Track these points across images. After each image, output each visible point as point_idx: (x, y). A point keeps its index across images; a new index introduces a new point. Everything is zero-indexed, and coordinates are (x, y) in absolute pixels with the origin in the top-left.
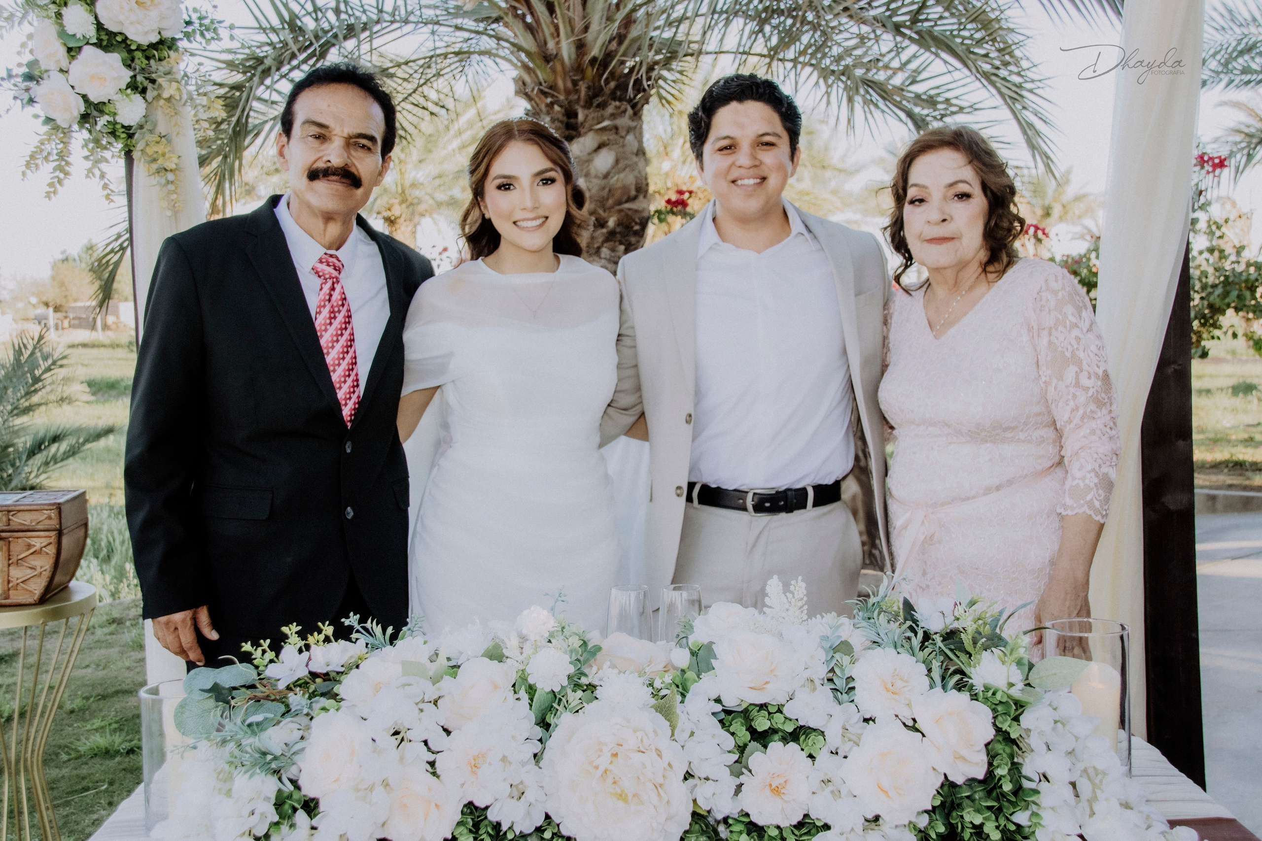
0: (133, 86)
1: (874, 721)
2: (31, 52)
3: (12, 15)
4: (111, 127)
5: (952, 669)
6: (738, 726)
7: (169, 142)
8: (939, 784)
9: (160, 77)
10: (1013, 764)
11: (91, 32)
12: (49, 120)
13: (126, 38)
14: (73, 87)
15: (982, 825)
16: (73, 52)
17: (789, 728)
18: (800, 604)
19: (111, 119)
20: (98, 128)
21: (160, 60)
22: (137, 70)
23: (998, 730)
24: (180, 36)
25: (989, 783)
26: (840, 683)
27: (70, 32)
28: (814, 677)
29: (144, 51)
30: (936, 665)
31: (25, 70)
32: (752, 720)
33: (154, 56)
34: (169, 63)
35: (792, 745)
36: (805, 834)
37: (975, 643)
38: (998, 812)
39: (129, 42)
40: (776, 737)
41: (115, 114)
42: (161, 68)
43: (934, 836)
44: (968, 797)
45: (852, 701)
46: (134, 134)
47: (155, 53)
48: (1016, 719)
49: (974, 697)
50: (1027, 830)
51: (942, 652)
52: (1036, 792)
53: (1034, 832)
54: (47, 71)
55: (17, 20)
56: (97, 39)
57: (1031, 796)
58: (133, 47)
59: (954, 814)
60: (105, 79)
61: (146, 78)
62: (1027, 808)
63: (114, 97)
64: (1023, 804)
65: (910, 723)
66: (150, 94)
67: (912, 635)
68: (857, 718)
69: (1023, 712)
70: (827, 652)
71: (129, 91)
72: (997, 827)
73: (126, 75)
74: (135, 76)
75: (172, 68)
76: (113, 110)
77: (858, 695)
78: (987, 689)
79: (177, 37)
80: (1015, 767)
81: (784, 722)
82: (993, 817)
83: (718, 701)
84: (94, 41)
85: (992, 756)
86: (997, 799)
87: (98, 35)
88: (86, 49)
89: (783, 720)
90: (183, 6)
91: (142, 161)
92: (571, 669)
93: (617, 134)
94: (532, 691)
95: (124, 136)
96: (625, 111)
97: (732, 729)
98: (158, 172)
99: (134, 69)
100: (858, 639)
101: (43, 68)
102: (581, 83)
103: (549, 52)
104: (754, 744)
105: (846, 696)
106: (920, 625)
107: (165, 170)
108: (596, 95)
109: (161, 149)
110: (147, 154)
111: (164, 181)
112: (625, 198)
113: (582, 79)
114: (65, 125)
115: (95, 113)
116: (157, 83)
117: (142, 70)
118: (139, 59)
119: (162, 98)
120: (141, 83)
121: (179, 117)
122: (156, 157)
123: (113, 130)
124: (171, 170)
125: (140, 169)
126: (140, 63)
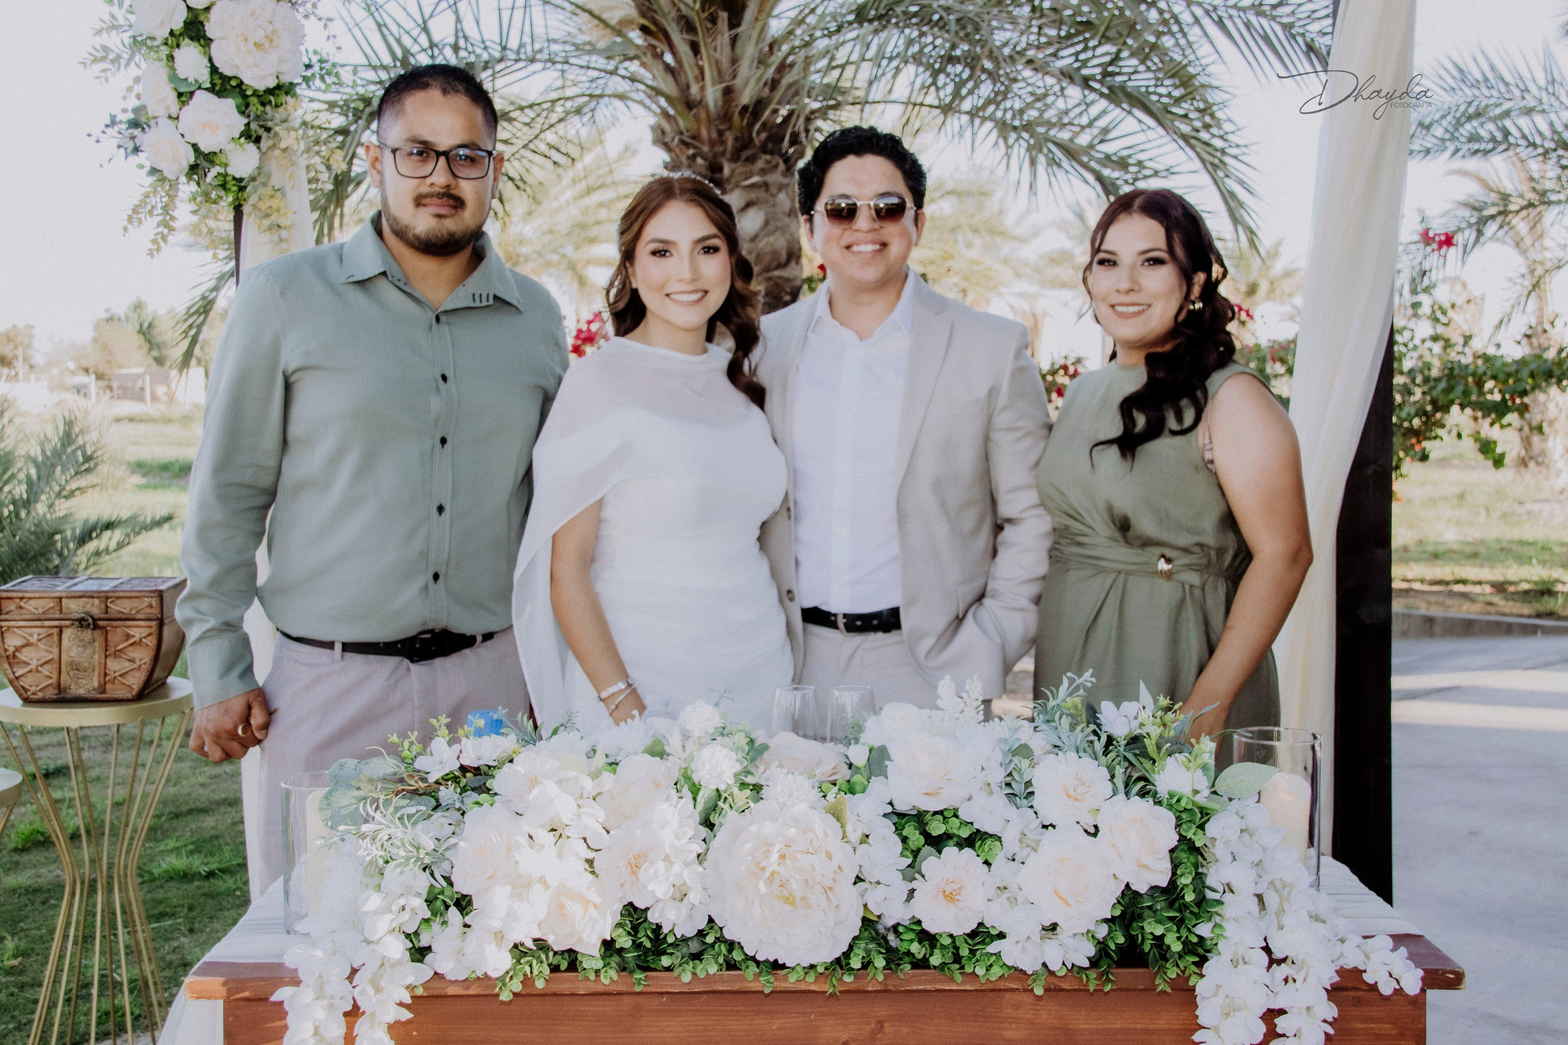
0: (247, 134)
1: (1054, 827)
2: (138, 97)
3: (119, 57)
4: (221, 178)
5: (1136, 775)
6: (911, 832)
7: (284, 196)
8: (1119, 893)
9: (276, 125)
10: (1197, 874)
11: (204, 76)
12: (154, 171)
13: (242, 83)
14: (182, 135)
15: (1163, 936)
16: (184, 97)
17: (965, 833)
18: (975, 704)
19: (222, 170)
20: (209, 179)
21: (277, 106)
22: (252, 118)
23: (1182, 839)
24: (299, 80)
25: (1171, 892)
26: (1018, 788)
27: (182, 76)
28: (991, 781)
29: (259, 96)
30: (1119, 771)
31: (131, 116)
32: (926, 823)
33: (270, 102)
34: (286, 109)
35: (968, 851)
36: (979, 943)
37: (1159, 747)
38: (1180, 923)
39: (244, 87)
40: (951, 842)
41: (226, 165)
42: (277, 115)
43: (1113, 947)
44: (1149, 907)
45: (1031, 807)
46: (245, 187)
47: (272, 98)
48: (1202, 827)
49: (1159, 803)
50: (1209, 943)
51: (1126, 759)
52: (1219, 902)
53: (1216, 944)
54: (155, 118)
55: (123, 62)
56: (211, 83)
57: (1214, 907)
58: (249, 93)
59: (1134, 925)
60: (218, 128)
61: (261, 126)
62: (1210, 919)
63: (228, 147)
64: (1206, 915)
65: (1092, 830)
66: (264, 144)
67: (1096, 738)
68: (1036, 823)
69: (1208, 820)
70: (1005, 755)
71: (243, 140)
72: (1179, 938)
73: (240, 122)
74: (248, 124)
75: (289, 116)
76: (224, 161)
77: (1036, 801)
78: (1171, 796)
79: (295, 81)
80: (1199, 877)
81: (960, 827)
82: (1175, 928)
83: (891, 803)
84: (208, 85)
85: (1175, 866)
86: (1180, 910)
87: (212, 79)
88: (198, 93)
89: (958, 824)
90: (303, 48)
91: (253, 215)
92: (738, 768)
93: (767, 191)
94: (695, 790)
95: (235, 188)
96: (776, 166)
97: (905, 833)
98: (270, 228)
99: (249, 116)
100: (1038, 742)
101: (151, 115)
102: (728, 133)
103: (692, 98)
104: (928, 849)
105: (1025, 802)
106: (1104, 728)
107: (279, 226)
108: (744, 147)
109: (275, 203)
110: (259, 210)
111: (276, 238)
112: (775, 264)
113: (730, 128)
114: (172, 177)
115: (205, 164)
116: (273, 132)
117: (257, 118)
118: (254, 105)
119: (279, 148)
120: (255, 131)
121: (295, 169)
122: (269, 212)
123: (224, 183)
124: (286, 227)
125: (250, 225)
126: (255, 110)
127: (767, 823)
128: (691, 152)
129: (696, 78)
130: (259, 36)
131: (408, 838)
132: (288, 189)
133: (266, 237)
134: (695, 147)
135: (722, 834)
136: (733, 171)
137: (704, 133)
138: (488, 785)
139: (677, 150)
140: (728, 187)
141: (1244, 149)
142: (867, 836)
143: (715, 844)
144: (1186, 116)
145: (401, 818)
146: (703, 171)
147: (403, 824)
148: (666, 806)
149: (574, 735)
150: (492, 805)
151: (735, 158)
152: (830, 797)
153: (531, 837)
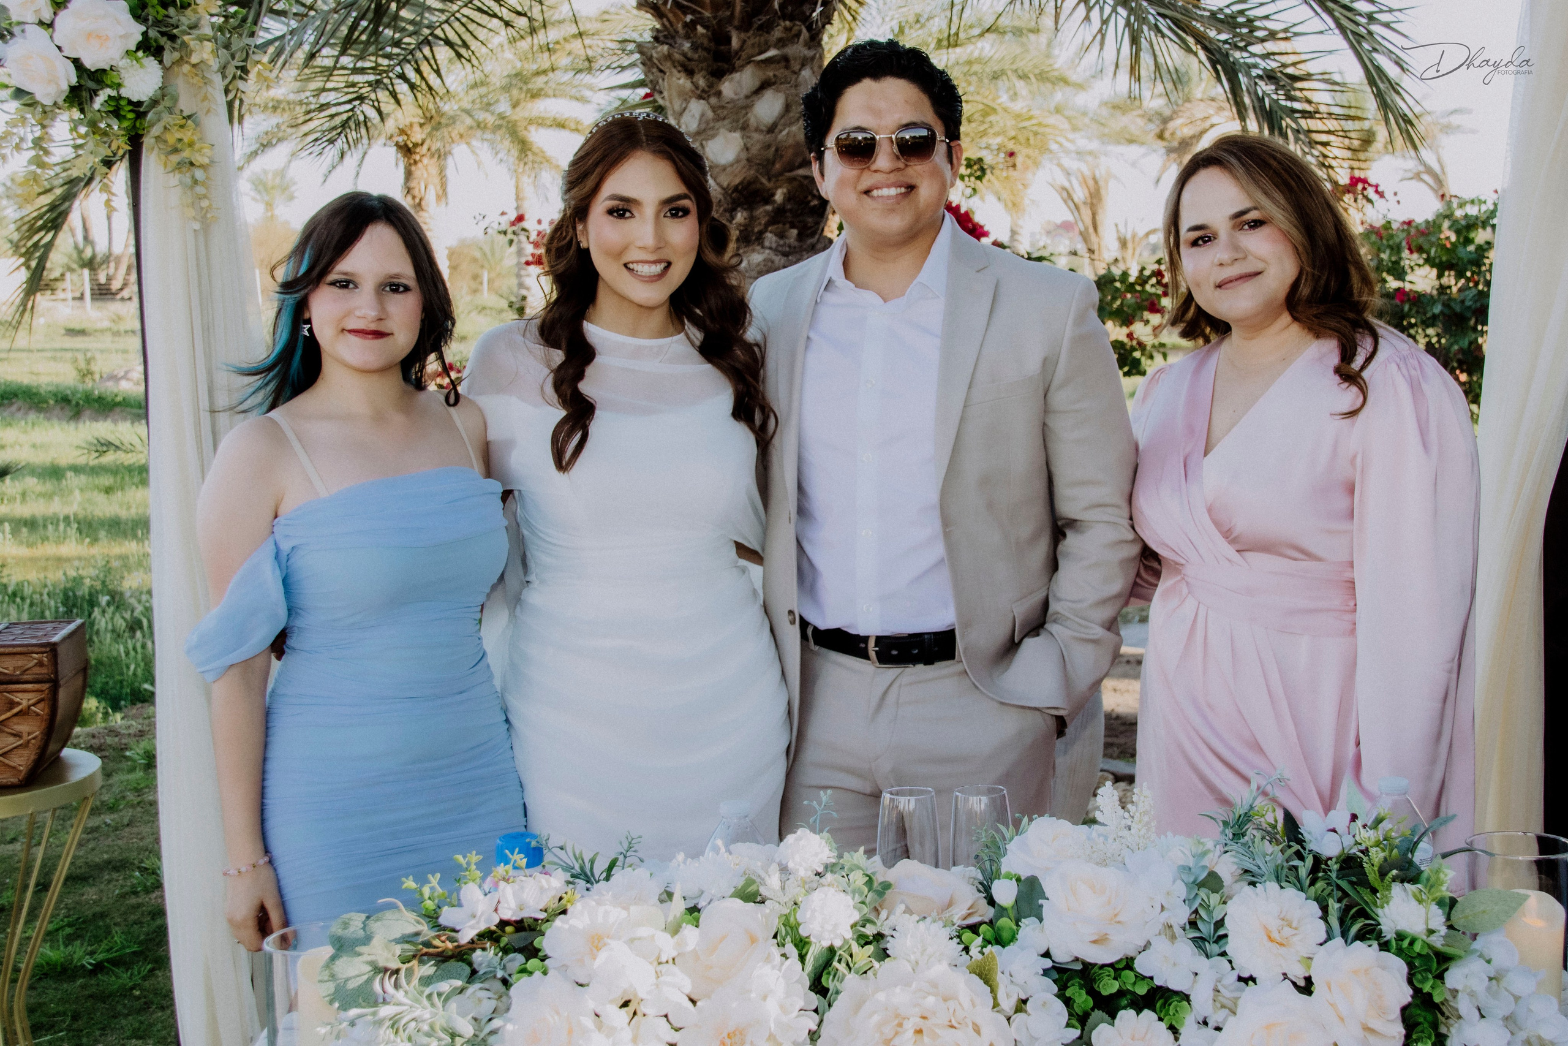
1: (1253, 981)
4: (113, 103)
5: (1354, 911)
6: (1077, 991)
7: (197, 124)
9: (183, 32)
10: (1437, 1036)
12: (21, 93)
14: (59, 48)
17: (1142, 990)
18: (1146, 819)
19: (114, 93)
20: (96, 106)
21: (183, 7)
22: (150, 22)
23: (1417, 993)
26: (1206, 929)
28: (1173, 922)
30: (1334, 906)
32: (1094, 980)
34: (195, 12)
35: (1147, 1014)
37: (1382, 875)
40: (1126, 1003)
41: (119, 86)
42: (183, 19)
45: (1224, 954)
46: (145, 114)
48: (1440, 977)
49: (1384, 947)
51: (1339, 888)
54: (20, 24)
60: (108, 38)
61: (163, 34)
63: (123, 63)
65: (1302, 983)
66: (169, 57)
67: (1300, 862)
68: (1234, 976)
69: (1448, 968)
70: (1189, 889)
71: (140, 54)
73: (135, 31)
74: (145, 34)
75: (199, 19)
76: (116, 81)
77: (1230, 947)
78: (1400, 936)
81: (1135, 983)
83: (1047, 955)
85: (1409, 1029)
89: (1134, 979)
92: (856, 917)
93: (787, 67)
94: (802, 944)
95: (131, 116)
97: (1068, 993)
99: (146, 20)
100: (1227, 868)
101: (14, 19)
104: (1098, 1014)
105: (1214, 948)
106: (1310, 846)
107: (192, 164)
109: (187, 135)
110: (166, 142)
111: (189, 181)
114: (48, 102)
115: (91, 84)
116: (179, 42)
117: (157, 23)
118: (153, 6)
119: (187, 62)
120: (156, 41)
121: (210, 89)
122: (179, 146)
123: (116, 108)
124: (202, 166)
125: (152, 163)
126: (155, 14)
127: (898, 990)
131: (440, 1022)
132: (201, 115)
133: (174, 179)
135: (841, 1004)
136: (743, 43)
138: (536, 943)
139: (671, 16)
140: (738, 63)
142: (1025, 1002)
143: (830, 1016)
145: (429, 996)
147: (433, 1005)
148: (767, 970)
149: (642, 872)
150: (545, 973)
151: (745, 25)
152: (974, 951)
153: (597, 1015)
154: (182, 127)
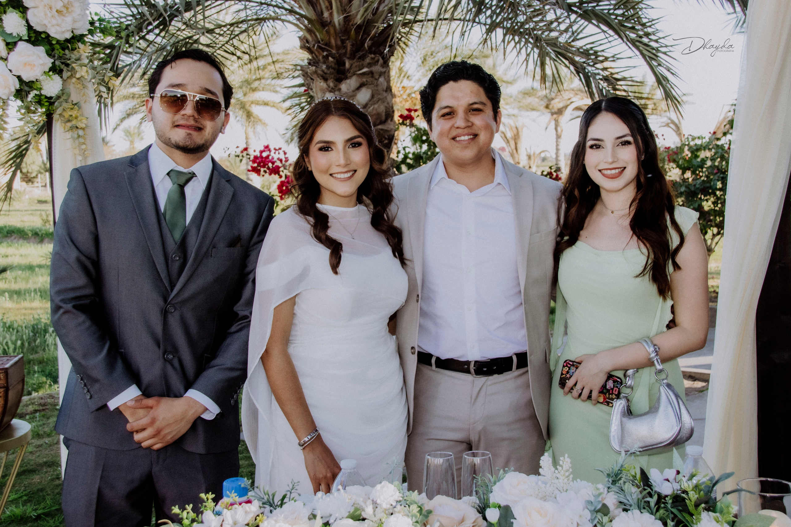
0: (54, 69)
4: (37, 98)
7: (80, 108)
9: (73, 62)
11: (24, 32)
13: (48, 36)
14: (10, 71)
19: (38, 93)
20: (29, 99)
21: (73, 49)
22: (56, 58)
24: (86, 32)
27: (8, 32)
29: (60, 44)
33: (68, 47)
34: (79, 52)
39: (50, 39)
41: (41, 89)
42: (73, 56)
46: (54, 103)
47: (69, 45)
56: (28, 37)
58: (54, 42)
60: (34, 65)
61: (63, 63)
63: (42, 78)
66: (65, 74)
70: (592, 513)
71: (51, 73)
73: (48, 62)
74: (53, 63)
75: (81, 56)
76: (39, 87)
79: (84, 33)
84: (26, 38)
87: (29, 34)
88: (20, 44)
90: (88, 12)
91: (60, 121)
93: (372, 77)
95: (47, 104)
96: (378, 61)
98: (71, 128)
99: (54, 56)
102: (347, 41)
103: (325, 20)
107: (77, 127)
108: (358, 50)
109: (74, 113)
110: (64, 116)
111: (76, 136)
112: (378, 121)
113: (348, 39)
114: (5, 97)
115: (27, 88)
116: (71, 67)
117: (60, 58)
118: (58, 50)
119: (75, 77)
120: (59, 67)
121: (86, 90)
122: (71, 118)
123: (40, 100)
124: (83, 129)
125: (58, 127)
126: (58, 53)
128: (325, 53)
129: (327, 8)
130: (59, 5)
132: (82, 103)
133: (69, 135)
134: (327, 51)
136: (351, 65)
137: (333, 41)
139: (316, 53)
140: (349, 75)
141: (670, 48)
144: (633, 28)
146: (333, 65)
151: (352, 57)
154: (72, 109)
